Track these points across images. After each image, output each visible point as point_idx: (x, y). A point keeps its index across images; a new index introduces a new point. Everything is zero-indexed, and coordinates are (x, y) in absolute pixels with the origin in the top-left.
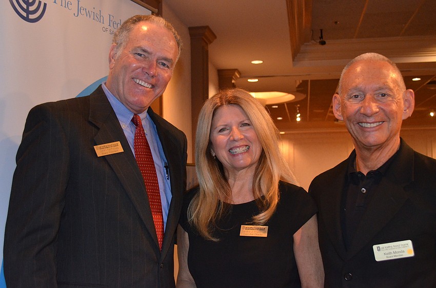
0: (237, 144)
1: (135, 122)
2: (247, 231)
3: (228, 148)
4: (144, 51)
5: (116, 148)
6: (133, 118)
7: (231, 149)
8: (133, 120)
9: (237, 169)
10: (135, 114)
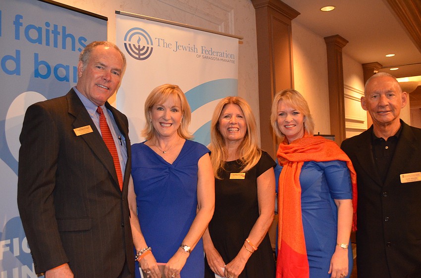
0: (233, 126)
1: (99, 112)
2: (233, 176)
3: (227, 127)
4: (102, 65)
5: (88, 130)
6: (97, 109)
7: (229, 128)
8: (97, 111)
9: (230, 140)
10: (98, 107)
